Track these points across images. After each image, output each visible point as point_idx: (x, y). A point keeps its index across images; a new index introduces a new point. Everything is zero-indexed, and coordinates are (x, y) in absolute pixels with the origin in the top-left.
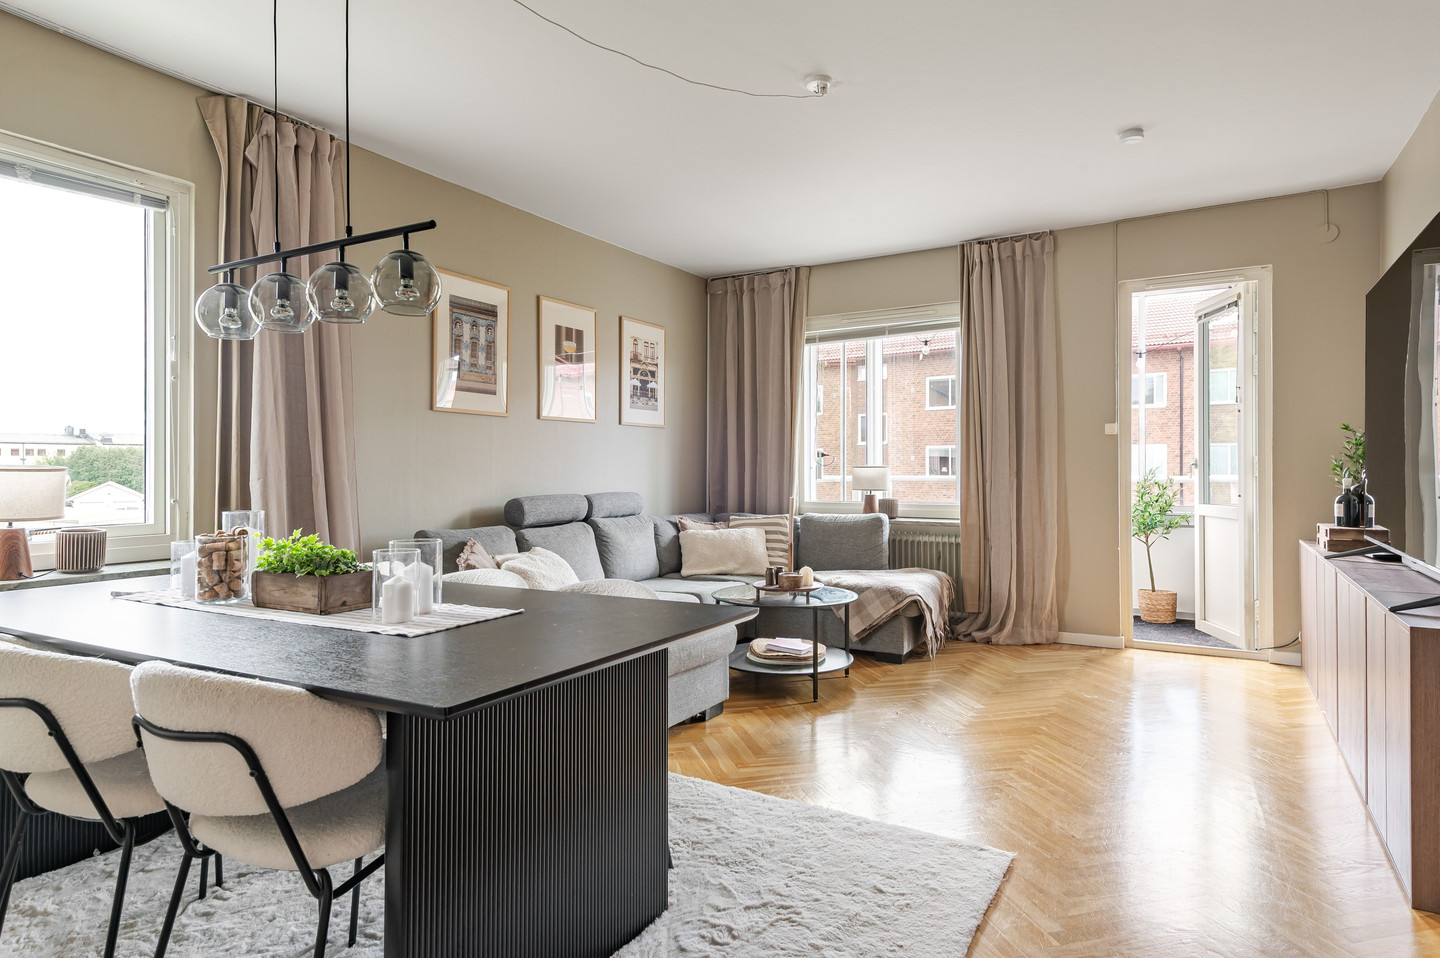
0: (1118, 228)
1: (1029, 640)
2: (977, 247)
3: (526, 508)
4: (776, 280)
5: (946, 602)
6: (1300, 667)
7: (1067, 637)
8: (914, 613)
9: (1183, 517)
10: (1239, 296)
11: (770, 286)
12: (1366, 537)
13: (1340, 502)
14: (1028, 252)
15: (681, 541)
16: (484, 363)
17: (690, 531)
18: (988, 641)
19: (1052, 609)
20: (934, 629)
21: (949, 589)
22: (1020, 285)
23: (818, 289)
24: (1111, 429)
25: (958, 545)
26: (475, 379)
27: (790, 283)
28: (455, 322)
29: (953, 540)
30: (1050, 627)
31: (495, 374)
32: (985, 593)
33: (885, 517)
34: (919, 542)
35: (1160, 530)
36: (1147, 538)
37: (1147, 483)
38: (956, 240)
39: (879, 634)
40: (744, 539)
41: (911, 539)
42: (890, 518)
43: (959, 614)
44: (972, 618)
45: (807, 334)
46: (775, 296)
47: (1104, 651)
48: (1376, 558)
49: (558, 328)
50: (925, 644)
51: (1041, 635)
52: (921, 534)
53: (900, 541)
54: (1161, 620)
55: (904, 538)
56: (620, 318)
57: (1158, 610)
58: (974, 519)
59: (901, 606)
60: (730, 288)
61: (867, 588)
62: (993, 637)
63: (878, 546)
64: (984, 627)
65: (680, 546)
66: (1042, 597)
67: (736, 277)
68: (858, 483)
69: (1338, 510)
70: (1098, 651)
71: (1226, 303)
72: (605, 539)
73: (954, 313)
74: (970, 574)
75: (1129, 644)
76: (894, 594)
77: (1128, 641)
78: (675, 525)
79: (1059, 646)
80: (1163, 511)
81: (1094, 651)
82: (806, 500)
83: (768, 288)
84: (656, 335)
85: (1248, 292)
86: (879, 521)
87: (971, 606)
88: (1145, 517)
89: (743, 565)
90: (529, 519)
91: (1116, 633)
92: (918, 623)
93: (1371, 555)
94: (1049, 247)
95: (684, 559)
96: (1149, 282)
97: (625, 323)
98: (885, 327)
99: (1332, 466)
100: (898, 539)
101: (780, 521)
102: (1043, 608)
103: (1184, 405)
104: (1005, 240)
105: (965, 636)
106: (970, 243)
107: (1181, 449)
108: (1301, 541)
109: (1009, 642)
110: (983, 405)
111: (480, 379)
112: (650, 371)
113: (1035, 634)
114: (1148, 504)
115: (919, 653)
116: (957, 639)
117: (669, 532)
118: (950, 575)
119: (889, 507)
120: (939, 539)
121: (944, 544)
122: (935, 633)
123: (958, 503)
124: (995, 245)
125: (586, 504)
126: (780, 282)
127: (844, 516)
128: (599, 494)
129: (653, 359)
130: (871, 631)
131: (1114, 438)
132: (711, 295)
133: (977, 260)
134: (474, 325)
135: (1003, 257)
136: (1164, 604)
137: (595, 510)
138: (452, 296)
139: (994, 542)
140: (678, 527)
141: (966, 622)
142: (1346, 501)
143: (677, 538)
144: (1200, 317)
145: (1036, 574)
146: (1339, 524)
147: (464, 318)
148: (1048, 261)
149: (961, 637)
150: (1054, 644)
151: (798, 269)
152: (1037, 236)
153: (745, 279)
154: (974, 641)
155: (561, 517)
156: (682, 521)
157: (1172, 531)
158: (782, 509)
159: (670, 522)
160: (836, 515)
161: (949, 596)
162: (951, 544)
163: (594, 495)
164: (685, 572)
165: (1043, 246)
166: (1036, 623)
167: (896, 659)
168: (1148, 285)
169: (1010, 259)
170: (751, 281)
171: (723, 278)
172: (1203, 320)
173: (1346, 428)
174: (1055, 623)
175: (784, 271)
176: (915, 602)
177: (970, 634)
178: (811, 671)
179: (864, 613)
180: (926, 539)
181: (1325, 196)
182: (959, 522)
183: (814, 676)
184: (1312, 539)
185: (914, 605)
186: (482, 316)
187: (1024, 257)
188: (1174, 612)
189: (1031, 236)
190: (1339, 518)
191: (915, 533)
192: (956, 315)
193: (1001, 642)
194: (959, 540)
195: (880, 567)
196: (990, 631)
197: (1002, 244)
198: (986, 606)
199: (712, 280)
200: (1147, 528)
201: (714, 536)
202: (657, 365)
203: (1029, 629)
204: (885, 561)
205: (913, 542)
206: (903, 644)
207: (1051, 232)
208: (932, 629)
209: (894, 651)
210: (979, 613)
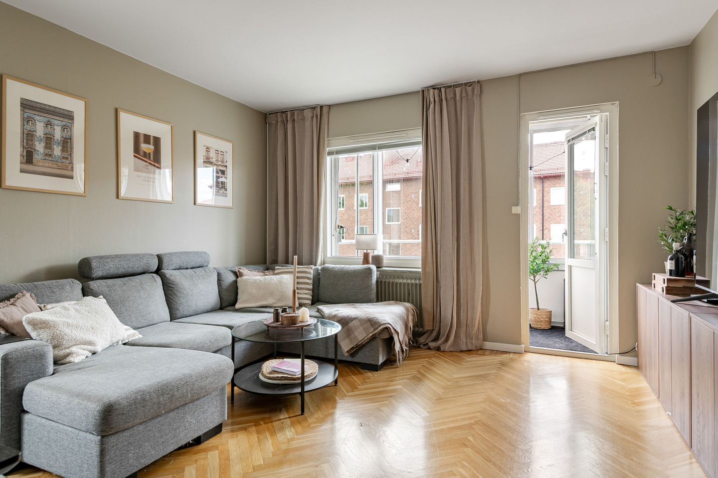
0: (521, 77)
1: (464, 348)
2: (432, 91)
3: (94, 264)
4: (308, 114)
5: (411, 324)
6: (637, 367)
7: (488, 345)
8: (386, 336)
9: (555, 265)
10: (596, 124)
11: (304, 117)
12: (697, 285)
13: (671, 259)
14: (464, 94)
15: (238, 285)
16: (60, 154)
17: (244, 277)
18: (438, 349)
19: (479, 327)
20: (401, 345)
21: (413, 315)
22: (459, 117)
23: (335, 120)
24: (516, 210)
25: (420, 285)
26: (50, 165)
27: (317, 116)
28: (26, 120)
29: (417, 282)
30: (477, 339)
31: (71, 163)
32: (437, 317)
33: (374, 267)
34: (396, 283)
35: (542, 273)
36: (534, 277)
37: (535, 245)
38: (418, 87)
39: (363, 351)
40: (280, 282)
41: (391, 281)
42: (377, 268)
43: (421, 329)
44: (429, 332)
45: (328, 149)
46: (308, 124)
47: (511, 355)
48: (709, 302)
49: (137, 135)
50: (395, 355)
51: (472, 344)
52: (398, 278)
53: (385, 282)
54: (543, 327)
55: (387, 281)
56: (194, 133)
57: (541, 321)
58: (430, 268)
59: (377, 331)
60: (279, 119)
61: (355, 319)
62: (442, 346)
63: (369, 286)
64: (436, 339)
65: (237, 287)
66: (473, 319)
67: (284, 112)
68: (359, 245)
69: (669, 265)
70: (507, 356)
71: (587, 130)
72: (171, 285)
73: (417, 135)
74: (427, 305)
75: (527, 350)
76: (371, 322)
77: (526, 347)
78: (235, 273)
79: (483, 352)
80: (544, 262)
81: (505, 356)
82: (329, 255)
83: (303, 119)
84: (227, 147)
85: (602, 121)
86: (370, 270)
87: (428, 326)
88: (534, 265)
89: (279, 300)
90: (97, 272)
91: (519, 343)
92: (390, 342)
93: (706, 300)
94: (477, 91)
95: (239, 297)
96: (540, 114)
97: (198, 136)
98: (376, 145)
99: (660, 235)
100: (384, 281)
101: (307, 270)
102: (473, 326)
103: (544, 205)
104: (450, 87)
105: (424, 345)
106: (428, 88)
107: (543, 227)
108: (637, 284)
109: (452, 350)
110: (436, 194)
111: (56, 166)
112: (221, 170)
113: (468, 344)
114: (535, 258)
115: (390, 362)
116: (419, 347)
117: (231, 278)
118: (416, 306)
119: (378, 260)
120: (409, 281)
121: (412, 284)
122: (402, 348)
123: (420, 257)
124: (443, 90)
125: (156, 261)
126: (310, 115)
127: (348, 266)
128: (169, 253)
129: (222, 162)
130: (357, 348)
131: (518, 216)
132: (269, 123)
133: (432, 100)
134: (48, 124)
135: (449, 98)
136: (544, 318)
137: (165, 264)
138: (22, 99)
139: (443, 283)
140: (237, 275)
141: (425, 336)
142: (675, 258)
143: (236, 282)
144: (569, 141)
145: (469, 305)
146: (671, 275)
147: (37, 118)
148: (476, 101)
149: (421, 346)
150: (479, 350)
151: (321, 107)
152: (470, 84)
153: (289, 113)
154: (429, 349)
155: (130, 271)
156: (241, 270)
157: (549, 273)
158: (312, 262)
159: (232, 271)
160: (343, 266)
161: (413, 320)
162: (416, 284)
163: (165, 254)
164: (238, 306)
165: (473, 90)
166: (468, 336)
167: (374, 368)
168: (539, 116)
169: (453, 99)
170: (293, 115)
171: (275, 113)
172: (571, 142)
173: (671, 209)
174: (481, 336)
175: (313, 108)
176: (387, 328)
177: (427, 344)
178: (299, 390)
179: (352, 336)
180: (401, 281)
181: (652, 56)
182: (420, 270)
183: (302, 394)
184: (648, 283)
185: (386, 330)
186: (58, 118)
187: (461, 98)
188: (550, 322)
189: (466, 84)
190: (671, 271)
191: (394, 277)
192: (419, 137)
193: (446, 350)
194: (421, 282)
195: (368, 301)
196: (440, 342)
197: (448, 90)
198: (438, 325)
199: (269, 114)
200: (535, 272)
201: (260, 281)
202: (226, 166)
203: (465, 340)
204: (374, 296)
205: (393, 283)
206: (378, 357)
207: (478, 82)
208: (399, 345)
209: (373, 363)
210: (433, 330)
